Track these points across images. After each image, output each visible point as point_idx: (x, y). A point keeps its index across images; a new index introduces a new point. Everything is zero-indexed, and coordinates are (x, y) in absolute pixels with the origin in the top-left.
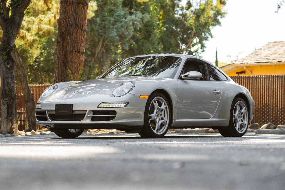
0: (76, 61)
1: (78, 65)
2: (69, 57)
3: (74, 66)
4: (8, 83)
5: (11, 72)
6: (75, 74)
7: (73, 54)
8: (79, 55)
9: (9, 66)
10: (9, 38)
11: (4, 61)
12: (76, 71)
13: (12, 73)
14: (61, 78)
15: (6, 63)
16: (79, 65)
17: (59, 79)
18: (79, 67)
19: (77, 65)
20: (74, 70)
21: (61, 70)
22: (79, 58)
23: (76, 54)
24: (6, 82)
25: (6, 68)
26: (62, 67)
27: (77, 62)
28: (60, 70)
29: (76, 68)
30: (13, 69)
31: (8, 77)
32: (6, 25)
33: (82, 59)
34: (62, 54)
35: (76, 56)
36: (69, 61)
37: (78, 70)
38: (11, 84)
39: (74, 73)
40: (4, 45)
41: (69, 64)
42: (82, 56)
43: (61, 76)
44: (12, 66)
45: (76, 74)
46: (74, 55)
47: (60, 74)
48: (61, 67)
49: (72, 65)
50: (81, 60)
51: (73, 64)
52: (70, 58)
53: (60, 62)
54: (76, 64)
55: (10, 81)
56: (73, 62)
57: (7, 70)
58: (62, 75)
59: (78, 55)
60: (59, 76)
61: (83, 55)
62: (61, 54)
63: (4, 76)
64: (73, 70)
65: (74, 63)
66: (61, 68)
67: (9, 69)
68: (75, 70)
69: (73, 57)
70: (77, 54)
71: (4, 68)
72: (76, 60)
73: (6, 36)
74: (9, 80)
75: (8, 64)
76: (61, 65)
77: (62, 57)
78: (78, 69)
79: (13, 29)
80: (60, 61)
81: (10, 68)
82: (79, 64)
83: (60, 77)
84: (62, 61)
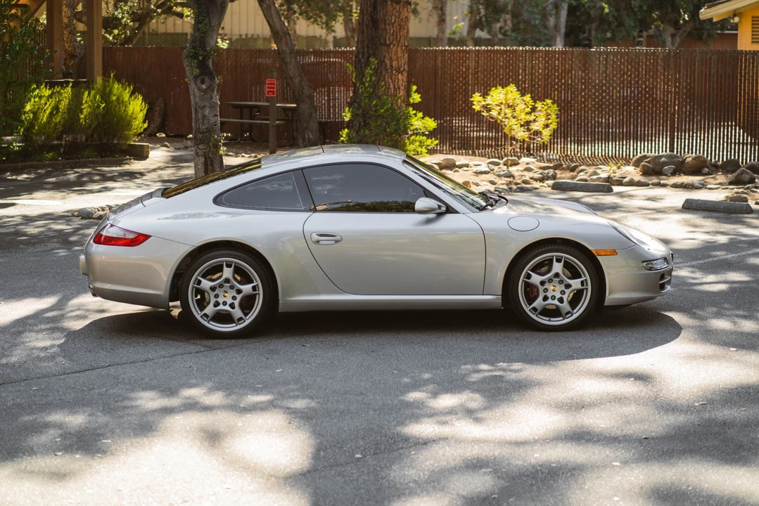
0: (393, 21)
1: (398, 27)
2: (380, 11)
3: (388, 31)
4: (204, 116)
5: (209, 96)
6: (392, 46)
7: (386, 5)
8: (400, 8)
9: (204, 86)
10: (204, 33)
11: (196, 77)
12: (393, 41)
13: (211, 97)
14: (368, 52)
15: (199, 82)
16: (400, 28)
17: (363, 53)
18: (400, 32)
19: (395, 28)
20: (389, 39)
21: (368, 37)
22: (400, 14)
23: (392, 5)
24: (200, 115)
25: (200, 89)
26: (369, 30)
27: (395, 22)
28: (365, 35)
29: (393, 34)
30: (213, 91)
31: (204, 107)
32: (198, 9)
33: (406, 15)
34: (369, 4)
35: (393, 10)
36: (380, 21)
37: (398, 39)
38: (211, 118)
39: (390, 44)
40: (194, 48)
41: (380, 27)
42: (405, 9)
43: (368, 47)
44: (210, 86)
45: (394, 46)
46: (389, 8)
47: (365, 45)
48: (367, 29)
49: (385, 29)
50: (404, 17)
51: (387, 26)
52: (381, 13)
53: (365, 20)
54: (393, 27)
55: (209, 113)
56: (387, 22)
57: (202, 93)
58: (370, 45)
59: (398, 8)
60: (364, 47)
61: (409, 6)
62: (367, 4)
63: (197, 104)
64: (387, 38)
65: (389, 24)
66: (367, 32)
67: (205, 92)
68: (391, 38)
69: (387, 12)
70: (395, 6)
71: (196, 90)
72: (393, 17)
73: (199, 29)
74: (207, 111)
75: (202, 83)
76: (367, 26)
77: (369, 9)
78: (397, 36)
79: (211, 16)
80: (365, 17)
81: (205, 90)
82: (400, 25)
83: (366, 50)
84: (370, 18)
